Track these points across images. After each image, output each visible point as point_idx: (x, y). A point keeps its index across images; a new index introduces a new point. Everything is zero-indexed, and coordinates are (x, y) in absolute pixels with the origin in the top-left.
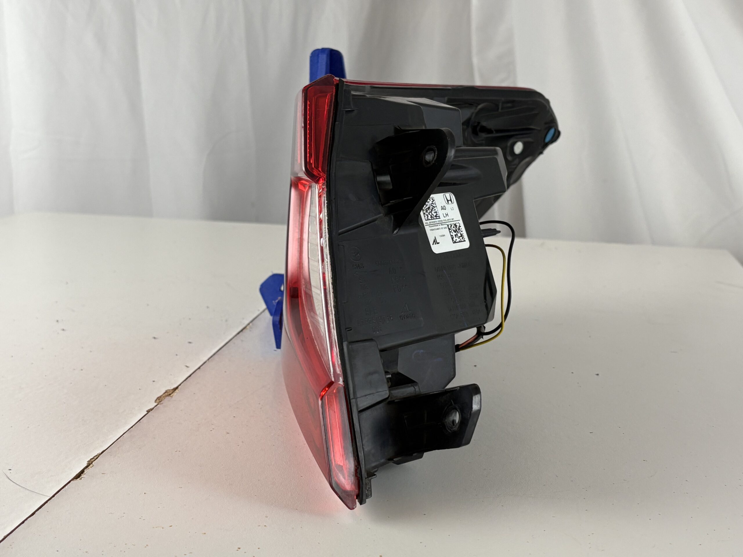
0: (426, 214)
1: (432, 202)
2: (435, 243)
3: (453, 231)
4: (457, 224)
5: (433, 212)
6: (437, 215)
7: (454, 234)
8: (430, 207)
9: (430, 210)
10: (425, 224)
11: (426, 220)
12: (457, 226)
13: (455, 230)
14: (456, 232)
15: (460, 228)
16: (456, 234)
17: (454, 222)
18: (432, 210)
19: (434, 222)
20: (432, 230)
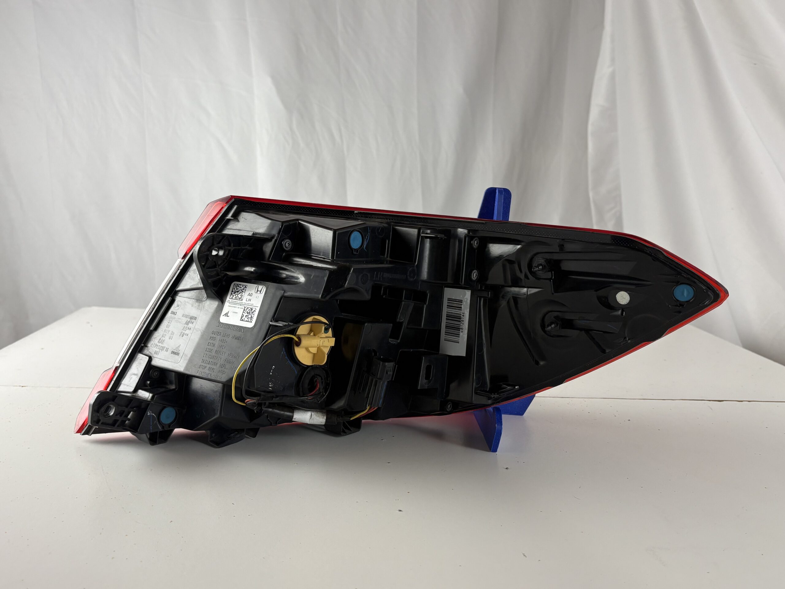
0: (233, 294)
1: (244, 288)
2: (225, 315)
3: (246, 313)
4: (253, 309)
5: (239, 296)
6: (241, 298)
7: (245, 314)
8: (240, 291)
9: (238, 293)
10: (227, 301)
11: (230, 299)
12: (253, 310)
13: (249, 312)
14: (249, 314)
15: (254, 312)
16: (248, 315)
17: (252, 307)
18: (239, 293)
19: (236, 302)
20: (230, 306)
